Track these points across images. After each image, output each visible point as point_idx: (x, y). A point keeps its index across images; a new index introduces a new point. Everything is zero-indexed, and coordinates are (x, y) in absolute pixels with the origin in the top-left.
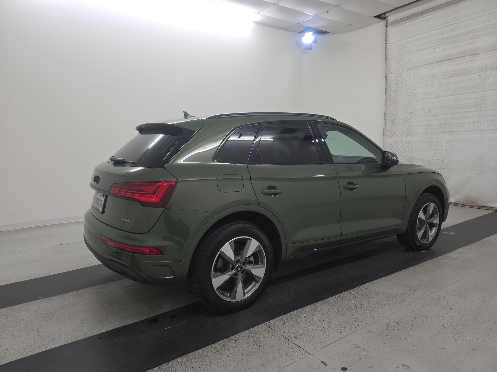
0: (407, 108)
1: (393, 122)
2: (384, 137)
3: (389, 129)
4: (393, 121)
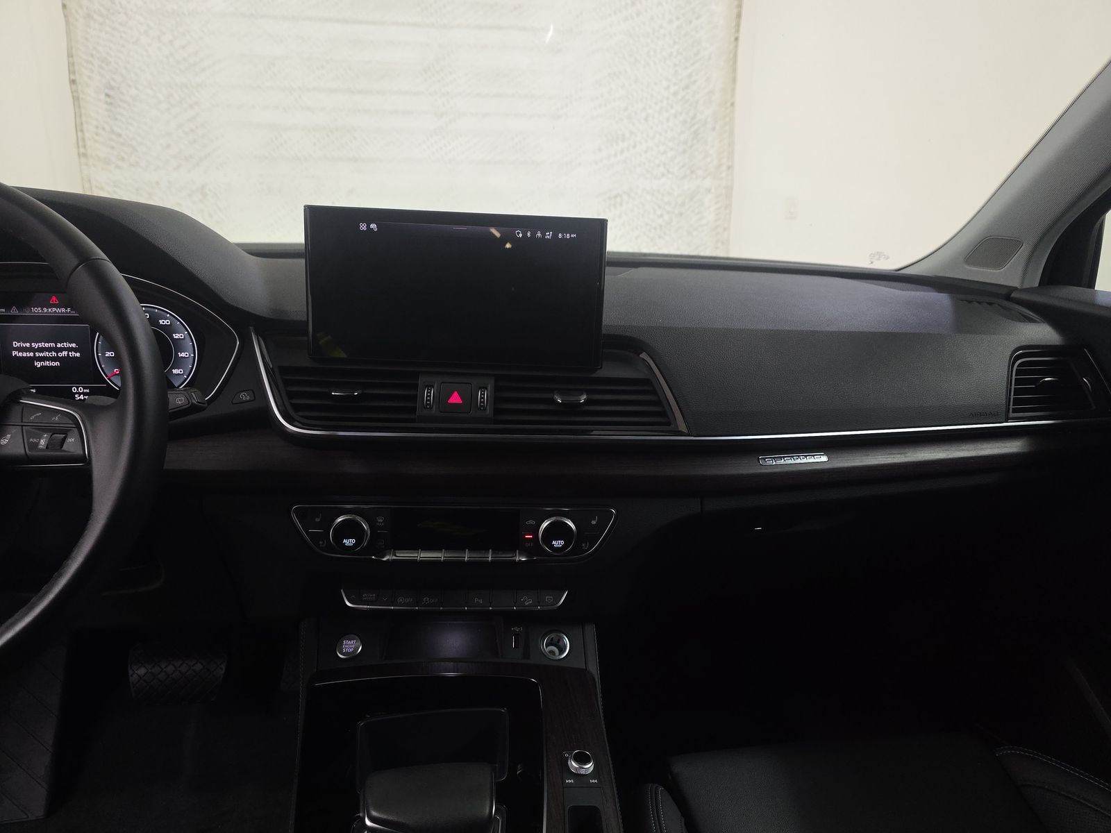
0: (171, 42)
1: (111, 95)
2: (83, 160)
3: (97, 127)
4: (112, 93)
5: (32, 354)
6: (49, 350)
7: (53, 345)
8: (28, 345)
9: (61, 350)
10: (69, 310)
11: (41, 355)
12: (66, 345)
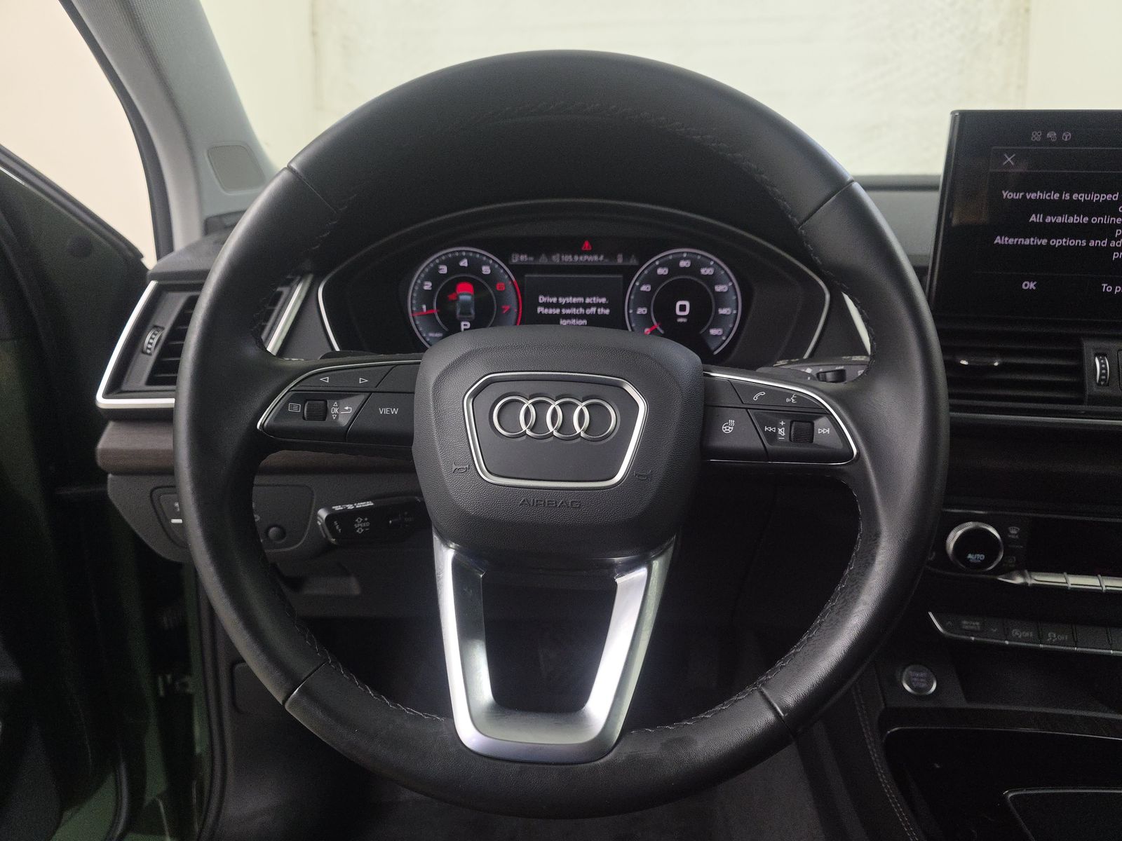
5: (558, 311)
6: (577, 305)
7: (581, 300)
8: (554, 300)
9: (590, 305)
10: (602, 258)
11: (568, 311)
12: (595, 300)
